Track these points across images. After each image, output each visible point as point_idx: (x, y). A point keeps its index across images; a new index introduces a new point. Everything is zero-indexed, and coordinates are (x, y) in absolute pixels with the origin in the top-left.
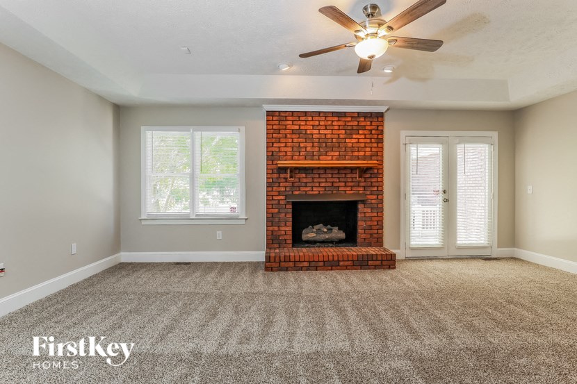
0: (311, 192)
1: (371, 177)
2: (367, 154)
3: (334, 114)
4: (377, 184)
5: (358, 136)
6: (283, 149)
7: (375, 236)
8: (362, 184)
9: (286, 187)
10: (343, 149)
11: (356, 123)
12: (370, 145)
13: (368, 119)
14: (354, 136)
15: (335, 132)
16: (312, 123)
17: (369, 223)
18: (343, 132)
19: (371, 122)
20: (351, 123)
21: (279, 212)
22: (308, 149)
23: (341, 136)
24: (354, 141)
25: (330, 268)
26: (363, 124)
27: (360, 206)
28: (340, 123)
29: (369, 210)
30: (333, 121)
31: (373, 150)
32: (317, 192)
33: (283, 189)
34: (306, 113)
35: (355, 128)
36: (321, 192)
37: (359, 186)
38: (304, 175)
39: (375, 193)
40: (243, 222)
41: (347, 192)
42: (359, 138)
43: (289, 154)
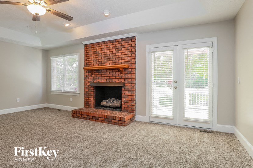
0: (100, 82)
1: (128, 73)
2: (126, 60)
3: (111, 41)
4: (131, 77)
5: (122, 51)
6: (90, 61)
7: (130, 106)
8: (123, 77)
9: (91, 79)
10: (115, 59)
11: (121, 44)
12: (127, 56)
13: (127, 41)
14: (120, 52)
15: (111, 50)
16: (101, 47)
17: (127, 99)
18: (115, 50)
19: (128, 42)
20: (118, 45)
21: (89, 91)
22: (100, 60)
23: (114, 52)
24: (119, 54)
25: (95, 120)
26: (124, 44)
27: (123, 89)
28: (113, 46)
29: (127, 92)
30: (110, 45)
31: (129, 58)
32: (103, 82)
33: (90, 80)
34: (99, 43)
35: (120, 47)
36: (105, 82)
37: (122, 78)
38: (98, 73)
39: (130, 82)
40: (78, 95)
41: (116, 82)
42: (122, 52)
43: (92, 63)
